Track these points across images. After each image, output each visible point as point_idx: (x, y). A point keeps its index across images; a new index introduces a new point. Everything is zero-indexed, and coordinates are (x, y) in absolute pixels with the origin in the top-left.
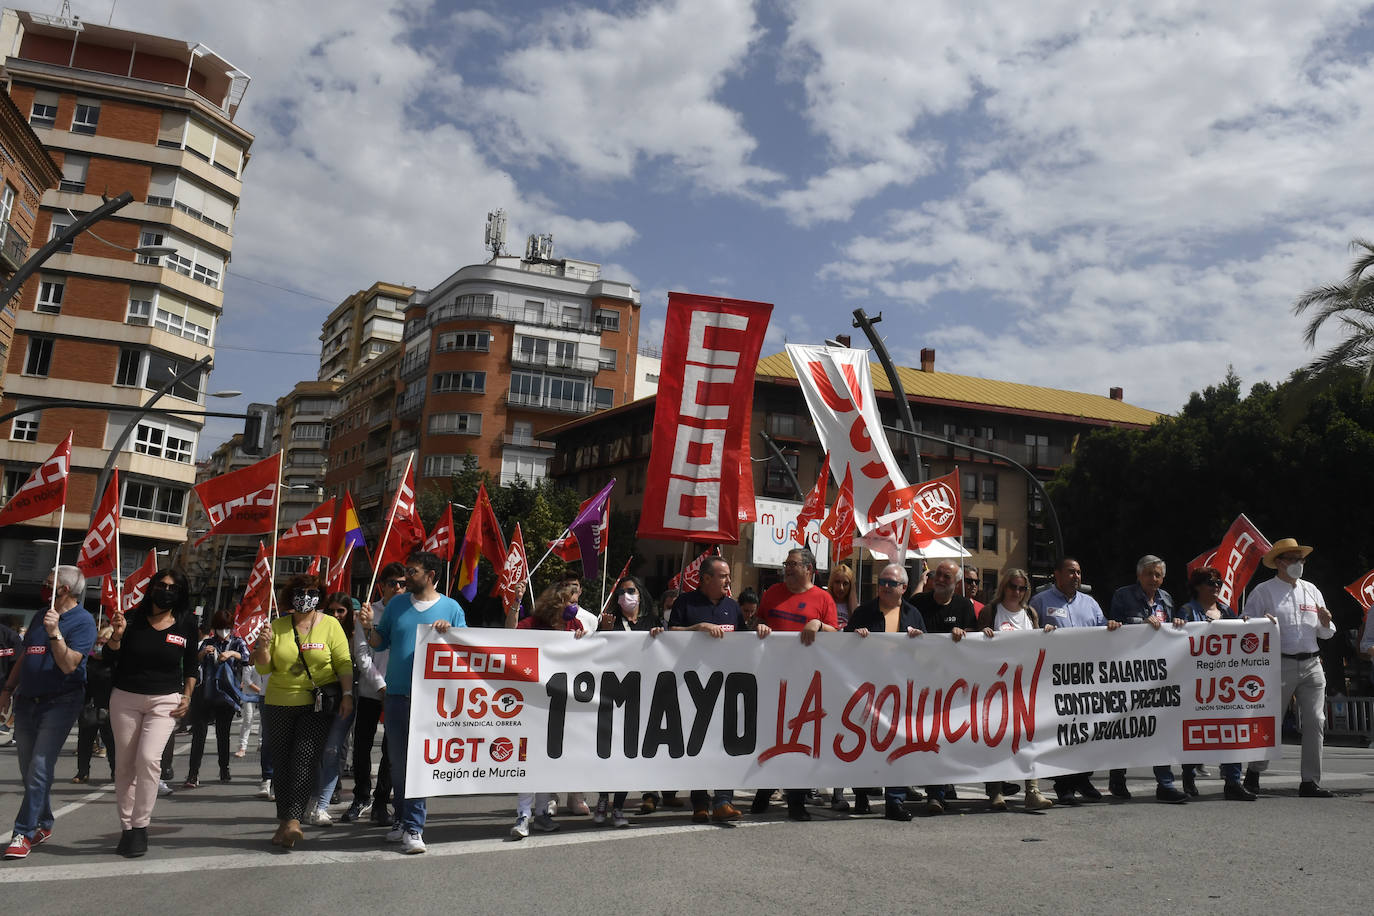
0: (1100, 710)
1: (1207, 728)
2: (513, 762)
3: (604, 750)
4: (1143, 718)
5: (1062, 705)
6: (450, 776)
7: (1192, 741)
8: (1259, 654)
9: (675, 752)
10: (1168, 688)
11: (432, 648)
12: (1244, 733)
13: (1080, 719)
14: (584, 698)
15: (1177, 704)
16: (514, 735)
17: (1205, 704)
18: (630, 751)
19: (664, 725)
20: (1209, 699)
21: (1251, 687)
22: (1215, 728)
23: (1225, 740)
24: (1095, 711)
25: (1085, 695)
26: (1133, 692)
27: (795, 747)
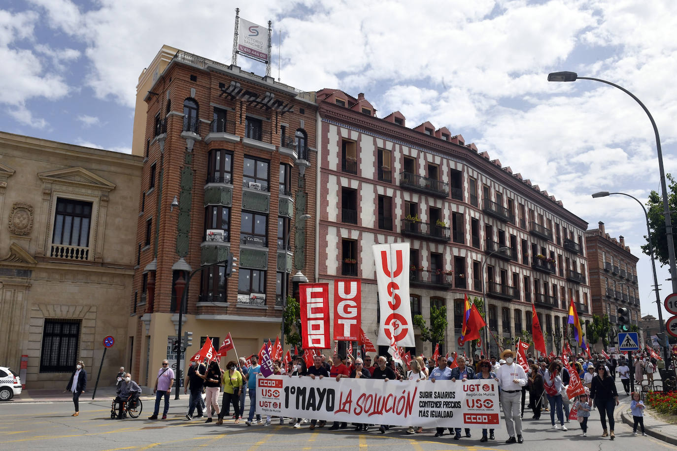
0: (433, 407)
1: (472, 416)
2: (278, 409)
3: (297, 408)
4: (448, 412)
5: (421, 404)
6: (266, 410)
7: (467, 420)
8: (490, 391)
9: (314, 409)
10: (456, 402)
11: (259, 380)
12: (485, 419)
13: (426, 409)
14: (293, 393)
15: (460, 407)
16: (278, 402)
17: (471, 408)
18: (303, 408)
19: (311, 402)
20: (473, 407)
21: (488, 403)
22: (475, 416)
23: (478, 421)
24: (431, 407)
25: (429, 402)
26: (444, 402)
27: (344, 410)
